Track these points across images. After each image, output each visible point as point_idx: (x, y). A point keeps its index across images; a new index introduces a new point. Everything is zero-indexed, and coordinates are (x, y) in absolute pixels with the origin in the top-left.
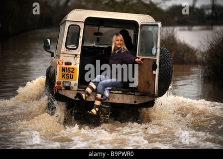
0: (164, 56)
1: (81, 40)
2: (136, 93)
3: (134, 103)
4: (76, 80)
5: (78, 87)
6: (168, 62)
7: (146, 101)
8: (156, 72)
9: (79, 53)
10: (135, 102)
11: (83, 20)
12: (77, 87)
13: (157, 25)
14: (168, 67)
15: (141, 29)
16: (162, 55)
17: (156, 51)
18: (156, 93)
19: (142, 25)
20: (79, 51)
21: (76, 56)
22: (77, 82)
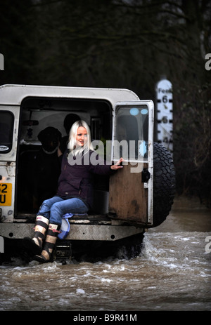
0: (159, 156)
1: (15, 136)
2: (113, 222)
3: (111, 239)
4: (10, 205)
5: (15, 217)
6: (167, 167)
7: (131, 234)
8: (149, 185)
9: (14, 159)
10: (113, 237)
11: (19, 102)
12: (12, 216)
13: (145, 107)
14: (168, 175)
15: (116, 113)
16: (156, 156)
17: (147, 149)
18: (150, 220)
19: (118, 107)
20: (13, 155)
21: (9, 163)
22: (12, 208)
